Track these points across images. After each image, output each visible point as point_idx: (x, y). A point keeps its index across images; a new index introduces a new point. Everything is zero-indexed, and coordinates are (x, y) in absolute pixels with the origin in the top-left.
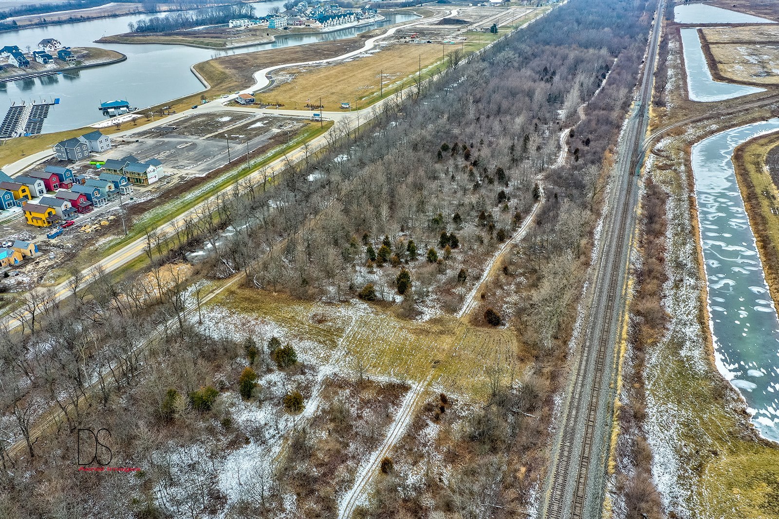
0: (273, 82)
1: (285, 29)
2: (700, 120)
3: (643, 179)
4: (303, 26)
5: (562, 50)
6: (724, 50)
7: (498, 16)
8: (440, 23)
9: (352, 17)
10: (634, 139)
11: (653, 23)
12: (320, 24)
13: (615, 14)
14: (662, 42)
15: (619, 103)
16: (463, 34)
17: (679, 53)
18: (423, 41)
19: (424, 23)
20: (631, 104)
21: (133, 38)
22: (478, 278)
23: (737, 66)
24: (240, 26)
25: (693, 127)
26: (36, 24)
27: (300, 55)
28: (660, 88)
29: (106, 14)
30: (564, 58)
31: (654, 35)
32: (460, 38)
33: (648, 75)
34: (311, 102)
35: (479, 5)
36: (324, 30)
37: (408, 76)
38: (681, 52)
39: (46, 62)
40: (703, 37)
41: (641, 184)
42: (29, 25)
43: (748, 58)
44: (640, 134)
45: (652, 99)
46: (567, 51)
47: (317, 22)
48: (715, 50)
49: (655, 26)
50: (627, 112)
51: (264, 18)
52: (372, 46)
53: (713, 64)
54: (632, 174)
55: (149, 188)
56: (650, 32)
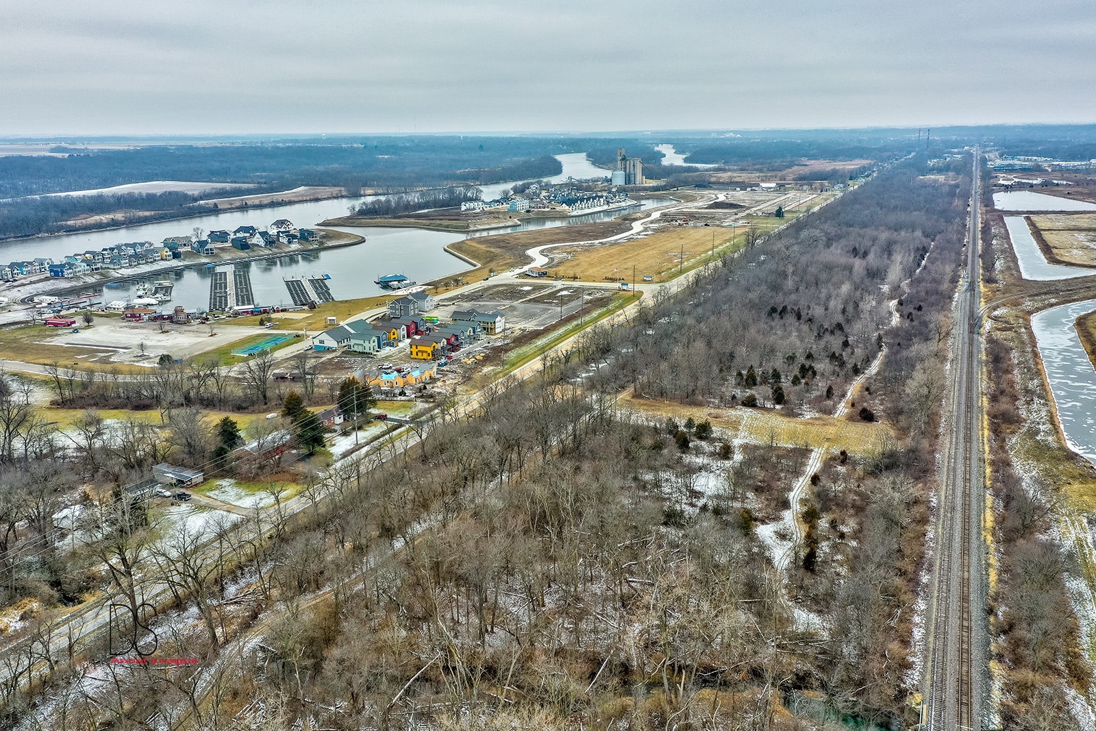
0: (552, 259)
1: (528, 211)
2: (1037, 295)
3: (984, 337)
4: (546, 210)
5: (870, 232)
6: (1059, 237)
7: (775, 201)
8: (710, 207)
9: (602, 200)
10: (968, 308)
11: (969, 209)
12: (567, 207)
13: (922, 198)
14: (982, 228)
15: (948, 277)
16: (743, 218)
17: (1005, 239)
18: (700, 224)
19: (691, 207)
20: (958, 281)
21: (359, 221)
22: (843, 396)
23: (1075, 251)
24: (474, 209)
25: (1030, 301)
26: (237, 208)
27: (565, 236)
28: (989, 267)
29: (308, 198)
30: (874, 240)
31: (972, 221)
32: (741, 222)
33: (973, 257)
34: (609, 275)
35: (749, 189)
36: (573, 214)
37: (700, 255)
38: (1007, 237)
39: (290, 242)
40: (1032, 224)
41: (983, 340)
42: (230, 209)
43: (1088, 244)
44: (974, 304)
45: (981, 277)
46: (875, 233)
47: (564, 205)
48: (1047, 236)
49: (972, 212)
50: (956, 287)
51: (498, 201)
52: (641, 228)
53: (1047, 249)
54: (971, 332)
55: (499, 336)
56: (968, 219)
